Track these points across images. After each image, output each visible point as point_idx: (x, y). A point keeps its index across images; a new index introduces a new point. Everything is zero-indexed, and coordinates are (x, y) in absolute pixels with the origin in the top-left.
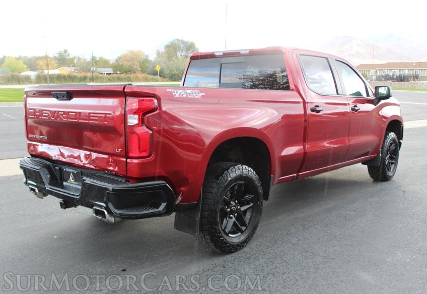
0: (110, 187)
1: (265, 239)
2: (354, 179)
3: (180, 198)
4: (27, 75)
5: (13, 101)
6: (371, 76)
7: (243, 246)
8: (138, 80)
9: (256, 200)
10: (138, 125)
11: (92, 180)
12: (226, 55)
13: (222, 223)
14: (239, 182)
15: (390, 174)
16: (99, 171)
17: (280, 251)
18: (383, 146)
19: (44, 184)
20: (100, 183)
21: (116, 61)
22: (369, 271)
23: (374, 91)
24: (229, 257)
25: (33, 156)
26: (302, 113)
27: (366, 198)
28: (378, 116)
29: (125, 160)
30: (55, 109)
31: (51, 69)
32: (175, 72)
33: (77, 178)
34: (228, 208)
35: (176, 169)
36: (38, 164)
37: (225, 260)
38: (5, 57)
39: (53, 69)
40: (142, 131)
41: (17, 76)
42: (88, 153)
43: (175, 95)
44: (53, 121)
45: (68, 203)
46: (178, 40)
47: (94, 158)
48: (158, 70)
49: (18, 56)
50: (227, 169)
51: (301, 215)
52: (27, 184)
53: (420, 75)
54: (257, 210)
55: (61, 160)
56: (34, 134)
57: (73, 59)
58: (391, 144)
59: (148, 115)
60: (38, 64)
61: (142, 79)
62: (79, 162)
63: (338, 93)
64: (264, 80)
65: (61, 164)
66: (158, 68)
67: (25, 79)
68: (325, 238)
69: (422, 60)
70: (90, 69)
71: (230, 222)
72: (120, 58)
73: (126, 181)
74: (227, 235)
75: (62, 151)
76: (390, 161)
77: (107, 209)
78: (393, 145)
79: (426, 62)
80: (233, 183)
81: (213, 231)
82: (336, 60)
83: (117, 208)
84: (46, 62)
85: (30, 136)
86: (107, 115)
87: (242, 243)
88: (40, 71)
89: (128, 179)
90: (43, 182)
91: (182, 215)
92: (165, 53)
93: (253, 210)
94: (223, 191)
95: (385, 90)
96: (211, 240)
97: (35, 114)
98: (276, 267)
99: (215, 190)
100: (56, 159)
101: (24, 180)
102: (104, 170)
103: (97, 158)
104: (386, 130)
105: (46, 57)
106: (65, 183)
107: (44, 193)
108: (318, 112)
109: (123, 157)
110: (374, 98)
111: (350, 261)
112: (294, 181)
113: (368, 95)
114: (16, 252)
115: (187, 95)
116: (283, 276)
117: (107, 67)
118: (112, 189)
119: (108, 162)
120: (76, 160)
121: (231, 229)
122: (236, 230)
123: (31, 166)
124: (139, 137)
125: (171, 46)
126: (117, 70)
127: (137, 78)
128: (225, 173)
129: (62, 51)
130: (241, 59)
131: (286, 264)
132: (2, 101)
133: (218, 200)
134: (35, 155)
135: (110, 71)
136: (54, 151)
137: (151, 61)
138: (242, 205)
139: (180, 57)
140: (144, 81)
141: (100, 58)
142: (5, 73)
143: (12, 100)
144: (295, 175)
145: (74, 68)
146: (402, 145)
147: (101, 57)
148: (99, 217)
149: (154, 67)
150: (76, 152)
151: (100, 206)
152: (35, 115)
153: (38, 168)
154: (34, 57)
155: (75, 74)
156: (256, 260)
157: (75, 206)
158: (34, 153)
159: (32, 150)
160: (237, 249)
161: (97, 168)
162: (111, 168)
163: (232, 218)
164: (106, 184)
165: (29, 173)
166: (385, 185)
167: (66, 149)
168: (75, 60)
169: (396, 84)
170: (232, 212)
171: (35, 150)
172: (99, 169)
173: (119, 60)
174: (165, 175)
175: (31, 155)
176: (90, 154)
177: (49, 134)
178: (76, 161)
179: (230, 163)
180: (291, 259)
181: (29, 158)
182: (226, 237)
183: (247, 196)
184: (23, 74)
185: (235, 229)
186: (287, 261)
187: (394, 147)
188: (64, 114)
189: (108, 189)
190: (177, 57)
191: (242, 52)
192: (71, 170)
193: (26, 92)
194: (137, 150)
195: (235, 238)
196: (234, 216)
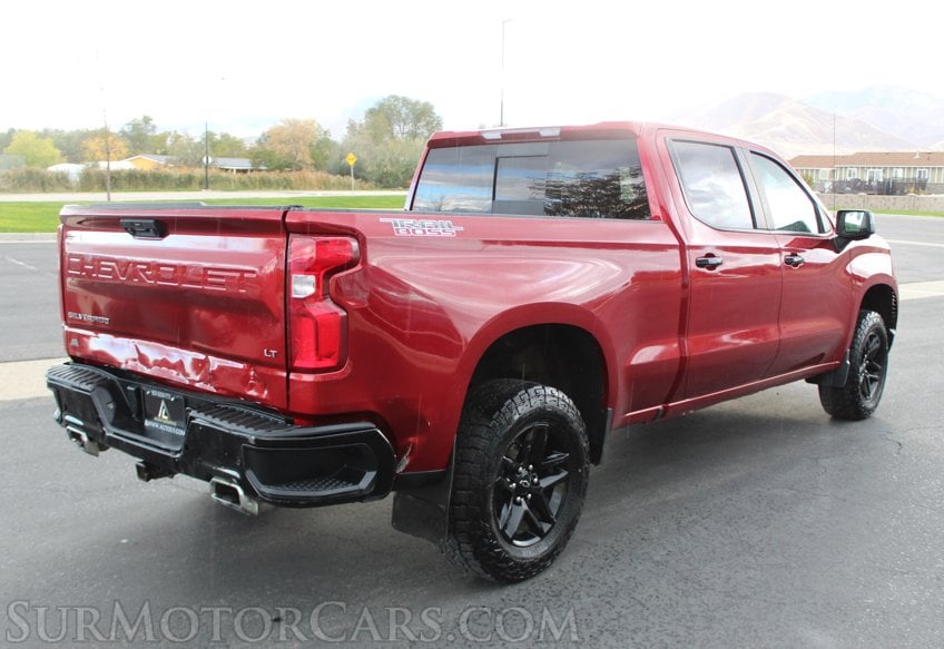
0: (251, 434)
1: (592, 550)
2: (788, 416)
3: (406, 461)
4: (62, 173)
5: (29, 231)
6: (822, 183)
7: (545, 567)
8: (305, 185)
9: (574, 464)
10: (314, 297)
11: (209, 418)
12: (509, 138)
13: (499, 515)
14: (537, 424)
15: (868, 404)
16: (226, 400)
17: (626, 579)
18: (853, 343)
19: (102, 425)
20: (228, 426)
21: (259, 142)
22: (825, 626)
23: (834, 222)
24: (512, 592)
25: (76, 360)
26: (677, 268)
27: (816, 459)
28: (844, 276)
29: (285, 374)
30: (129, 258)
31: (114, 160)
32: (389, 168)
33: (176, 412)
34: (511, 483)
35: (397, 396)
36: (89, 378)
37: (504, 597)
38: (12, 131)
39: (119, 159)
40: (325, 311)
41: (38, 173)
42: (202, 357)
43: (398, 230)
44: (122, 285)
45: (154, 467)
46: (396, 98)
47: (215, 368)
48: (351, 163)
49: (41, 130)
50: (512, 395)
51: (672, 496)
52: (64, 423)
53: (929, 181)
54: (576, 487)
55: (139, 370)
56: (78, 311)
57: (164, 137)
58: (871, 337)
59: (337, 276)
60: (85, 149)
61: (315, 183)
62: (181, 376)
63: (755, 226)
64: (588, 194)
65: (140, 380)
66: (351, 160)
67: (58, 180)
68: (727, 548)
69: (934, 148)
70: (201, 160)
71: (516, 513)
72: (266, 137)
73: (287, 421)
74: (510, 542)
75: (144, 350)
76: (869, 376)
77: (243, 483)
78: (875, 340)
79: (942, 154)
80: (524, 426)
81: (479, 533)
82: (752, 152)
83: (264, 482)
84: (103, 144)
85: (71, 315)
86: (246, 275)
87: (541, 560)
88: (90, 164)
89: (292, 417)
90: (99, 420)
91: (410, 497)
92: (367, 129)
93: (567, 485)
94: (501, 443)
95: (859, 218)
96: (474, 553)
97: (82, 266)
98: (620, 616)
99: (483, 443)
100: (130, 368)
101: (57, 413)
102: (238, 395)
103: (221, 369)
104: (861, 307)
105: (105, 133)
106: (147, 423)
107: (100, 443)
108: (713, 267)
109: (281, 369)
110: (835, 236)
111: (784, 604)
112: (657, 421)
113: (821, 229)
114: (38, 574)
115: (424, 231)
116: (634, 636)
117: (239, 156)
118: (256, 440)
119: (247, 378)
120: (175, 372)
121: (518, 529)
122: (529, 530)
123: (71, 382)
124: (316, 324)
125: (379, 111)
126: (260, 163)
127: (305, 181)
128: (507, 403)
129: (140, 118)
130: (542, 148)
131: (639, 608)
132: (5, 230)
133: (490, 465)
134: (82, 359)
135: (246, 164)
136: (123, 350)
137: (335, 143)
138: (543, 475)
139: (400, 136)
140: (320, 189)
141: (223, 136)
142: (13, 167)
143: (28, 227)
144: (660, 407)
145: (165, 157)
146: (895, 341)
147: (225, 132)
148: (225, 502)
149: (342, 157)
150: (175, 355)
151: (228, 477)
152: (82, 270)
153: (89, 387)
154: (78, 131)
155: (168, 170)
156: (573, 598)
157: (171, 474)
158: (78, 354)
159: (74, 348)
160: (530, 573)
161: (220, 391)
162: (252, 393)
163: (520, 504)
164: (242, 428)
165: (67, 400)
166: (856, 429)
167: (152, 347)
168: (169, 139)
169: (877, 199)
170: (521, 491)
171: (82, 346)
172: (224, 392)
173: (265, 140)
174: (373, 409)
175: (73, 357)
176: (207, 358)
177: (112, 311)
178: (174, 375)
179: (516, 381)
180: (651, 596)
181: (67, 364)
182: (507, 547)
183: (555, 456)
184: (52, 169)
185: (526, 527)
186: (643, 601)
187: (877, 345)
188: (148, 269)
189: (245, 440)
190: (393, 137)
191: (543, 133)
192: (161, 395)
193: (64, 218)
194: (313, 354)
195: (527, 549)
196: (526, 499)
